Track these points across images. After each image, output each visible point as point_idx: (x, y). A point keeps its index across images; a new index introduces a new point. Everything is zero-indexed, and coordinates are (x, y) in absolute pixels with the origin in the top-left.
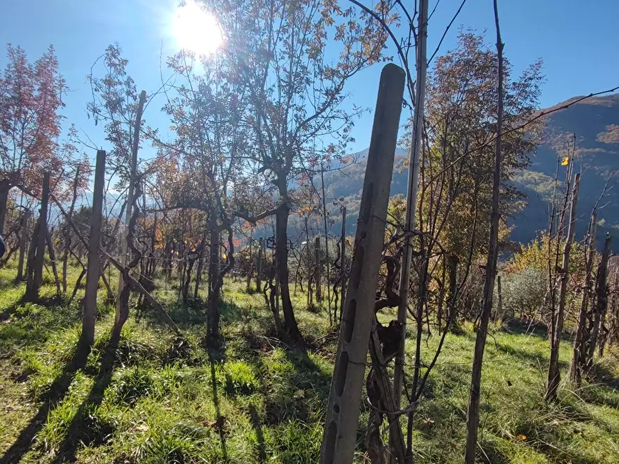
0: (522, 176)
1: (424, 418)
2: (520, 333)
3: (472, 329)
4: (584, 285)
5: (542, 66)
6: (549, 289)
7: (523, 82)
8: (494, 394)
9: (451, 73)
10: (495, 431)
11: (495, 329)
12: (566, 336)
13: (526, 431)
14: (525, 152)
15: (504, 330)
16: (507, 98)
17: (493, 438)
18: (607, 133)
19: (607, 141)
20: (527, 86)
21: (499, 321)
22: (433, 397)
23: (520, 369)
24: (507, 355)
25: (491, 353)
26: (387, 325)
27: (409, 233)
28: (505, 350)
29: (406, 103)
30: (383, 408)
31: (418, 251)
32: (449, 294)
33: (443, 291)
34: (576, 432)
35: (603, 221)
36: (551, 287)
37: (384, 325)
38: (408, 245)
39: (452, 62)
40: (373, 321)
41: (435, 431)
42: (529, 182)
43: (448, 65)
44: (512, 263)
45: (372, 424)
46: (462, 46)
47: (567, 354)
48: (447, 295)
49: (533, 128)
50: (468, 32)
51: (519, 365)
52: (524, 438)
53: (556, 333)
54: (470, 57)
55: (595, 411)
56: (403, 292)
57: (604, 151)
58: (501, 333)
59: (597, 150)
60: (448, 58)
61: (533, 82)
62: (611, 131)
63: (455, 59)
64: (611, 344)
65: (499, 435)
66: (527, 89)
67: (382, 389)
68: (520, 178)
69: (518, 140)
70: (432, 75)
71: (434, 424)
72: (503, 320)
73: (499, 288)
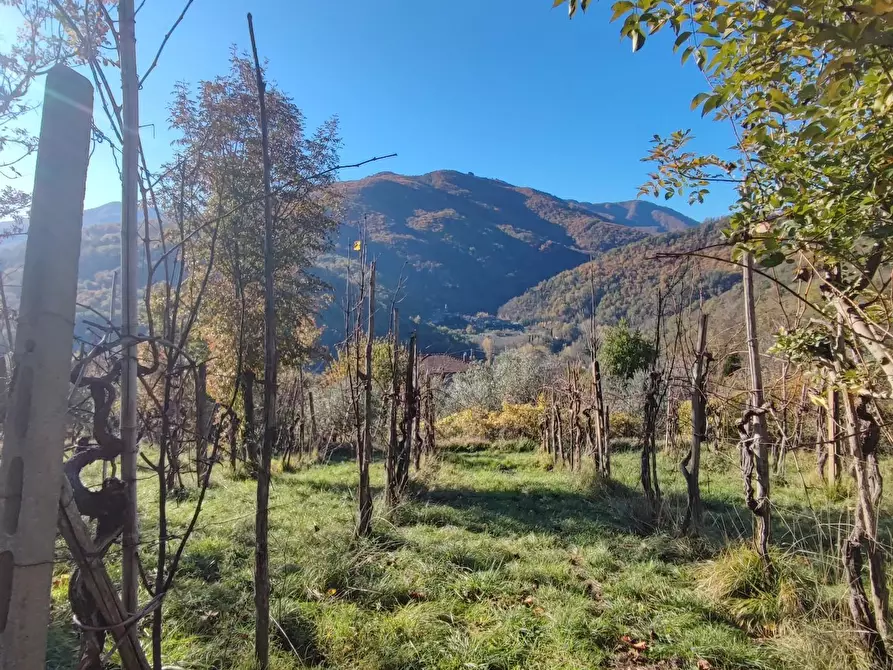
0: (334, 262)
1: (203, 614)
2: (340, 461)
3: (281, 469)
4: (392, 392)
5: (339, 125)
6: (351, 401)
7: (318, 141)
8: (301, 547)
9: (225, 110)
10: (301, 596)
11: (310, 462)
12: (376, 455)
13: (334, 583)
14: (327, 231)
15: (320, 461)
16: (300, 160)
17: (295, 606)
18: (416, 219)
19: (417, 227)
20: (325, 147)
21: (315, 452)
22: (217, 578)
23: (335, 507)
24: (322, 494)
25: (303, 495)
26: (99, 489)
27: (128, 340)
28: (317, 487)
29: (101, 136)
30: (103, 622)
31: (148, 365)
32: (246, 426)
33: (236, 422)
34: (389, 564)
35: (418, 317)
36: (353, 398)
37: (92, 490)
38: (129, 356)
39: (225, 93)
40: (63, 488)
41: (219, 626)
42: (341, 271)
43: (219, 98)
44: (328, 374)
45: (85, 656)
46: (237, 75)
47: (379, 475)
48: (242, 427)
49: (334, 203)
50: (243, 57)
51: (335, 502)
52: (334, 591)
53: (364, 454)
54: (248, 93)
55: (408, 533)
56: (127, 431)
57: (414, 238)
58: (318, 466)
59: (408, 236)
60: (219, 86)
61: (329, 144)
62: (418, 217)
63: (230, 91)
64: (427, 455)
65: (304, 598)
66: (324, 152)
67: (95, 594)
68: (332, 265)
69: (318, 216)
70: (197, 106)
71: (218, 616)
72: (319, 449)
73: (312, 408)
